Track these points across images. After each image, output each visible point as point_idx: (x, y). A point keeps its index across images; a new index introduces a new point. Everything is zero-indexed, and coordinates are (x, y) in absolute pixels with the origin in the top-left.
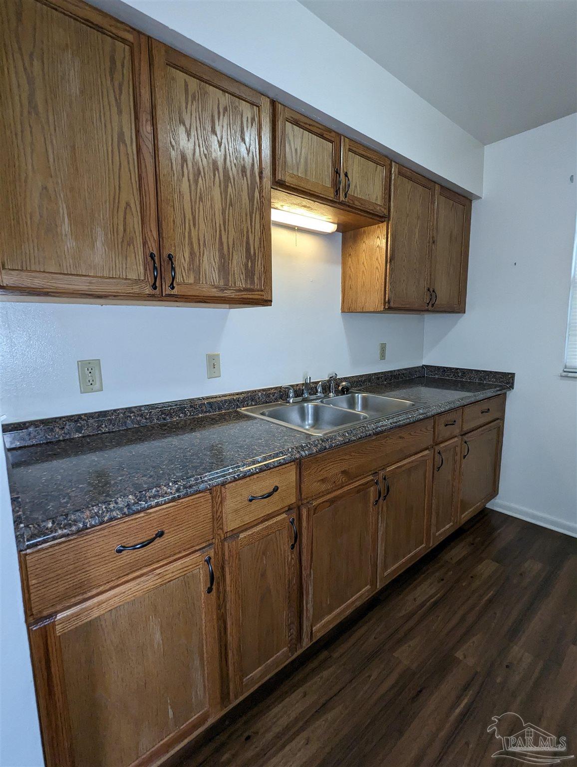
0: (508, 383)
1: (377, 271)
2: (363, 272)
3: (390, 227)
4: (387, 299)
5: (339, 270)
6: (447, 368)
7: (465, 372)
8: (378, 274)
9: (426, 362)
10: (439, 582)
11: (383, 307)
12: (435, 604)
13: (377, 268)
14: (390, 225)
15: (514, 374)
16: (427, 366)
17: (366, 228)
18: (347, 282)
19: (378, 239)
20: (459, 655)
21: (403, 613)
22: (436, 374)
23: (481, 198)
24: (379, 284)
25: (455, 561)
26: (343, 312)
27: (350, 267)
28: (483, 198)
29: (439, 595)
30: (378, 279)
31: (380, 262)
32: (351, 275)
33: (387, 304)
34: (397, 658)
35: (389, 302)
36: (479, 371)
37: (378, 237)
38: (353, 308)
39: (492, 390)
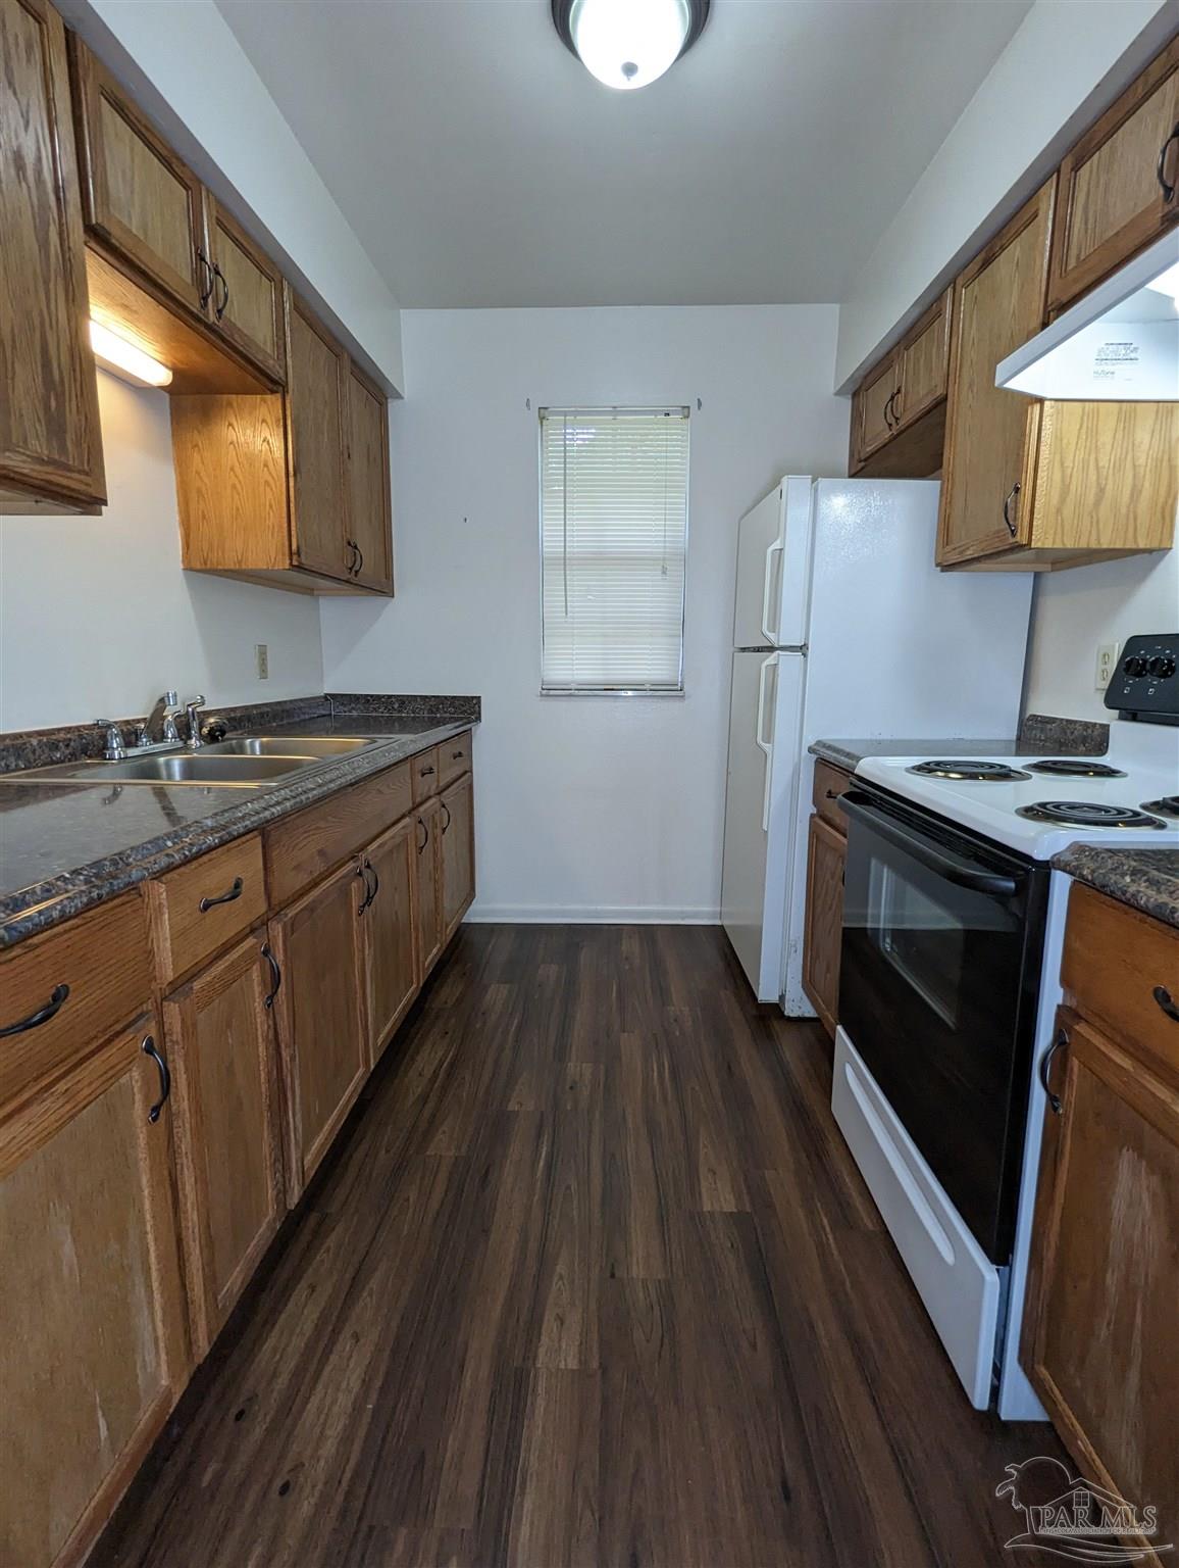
0: (472, 714)
1: (268, 489)
2: (234, 487)
3: (288, 406)
4: (294, 547)
5: (168, 475)
6: (372, 696)
7: (403, 701)
8: (269, 495)
9: (329, 688)
10: (443, 1038)
11: (288, 562)
12: (452, 1065)
13: (267, 483)
14: (288, 401)
15: (480, 697)
16: (334, 696)
17: (234, 396)
18: (193, 505)
19: (264, 424)
20: (512, 1106)
21: (411, 1099)
22: (353, 708)
23: (402, 398)
24: (276, 516)
25: (450, 1004)
26: (189, 568)
27: (198, 473)
28: (406, 397)
29: (451, 1054)
30: (271, 506)
31: (273, 472)
32: (204, 489)
33: (295, 557)
34: (436, 1154)
35: (298, 553)
36: (426, 697)
37: (264, 421)
38: (215, 560)
39: (449, 726)
